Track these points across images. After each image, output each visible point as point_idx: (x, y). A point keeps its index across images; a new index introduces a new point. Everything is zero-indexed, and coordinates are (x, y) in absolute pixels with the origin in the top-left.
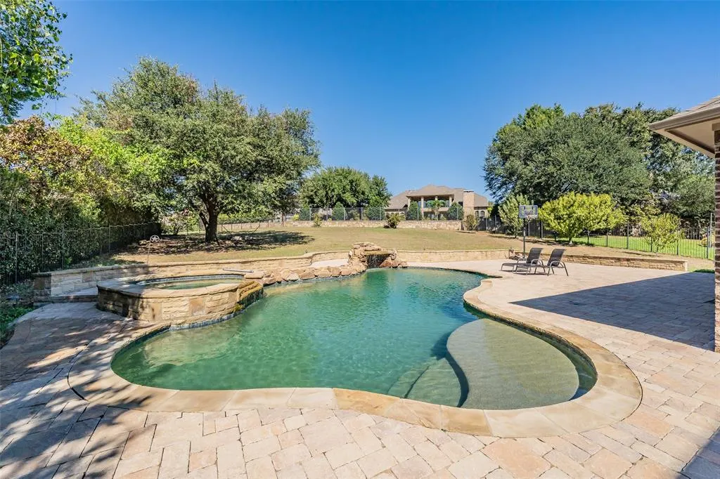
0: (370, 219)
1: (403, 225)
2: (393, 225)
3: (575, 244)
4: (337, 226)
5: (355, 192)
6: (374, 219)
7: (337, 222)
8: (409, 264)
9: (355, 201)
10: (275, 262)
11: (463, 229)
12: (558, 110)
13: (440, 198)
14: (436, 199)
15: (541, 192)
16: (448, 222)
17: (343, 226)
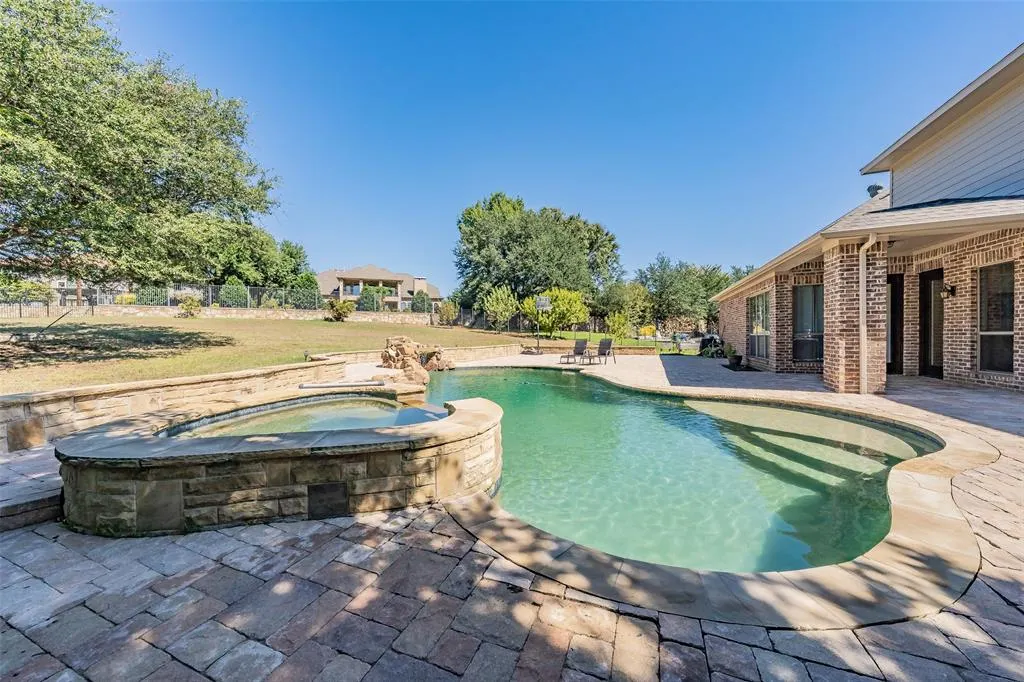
0: (297, 307)
1: (355, 317)
2: (339, 318)
3: (555, 338)
4: (233, 316)
5: (259, 263)
6: (305, 308)
7: (234, 311)
8: (457, 365)
9: (259, 278)
10: (309, 371)
11: (432, 323)
12: (520, 203)
13: (386, 283)
14: (381, 285)
15: (522, 285)
16: (414, 315)
17: (246, 316)
